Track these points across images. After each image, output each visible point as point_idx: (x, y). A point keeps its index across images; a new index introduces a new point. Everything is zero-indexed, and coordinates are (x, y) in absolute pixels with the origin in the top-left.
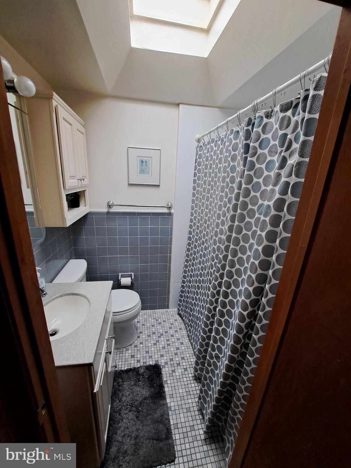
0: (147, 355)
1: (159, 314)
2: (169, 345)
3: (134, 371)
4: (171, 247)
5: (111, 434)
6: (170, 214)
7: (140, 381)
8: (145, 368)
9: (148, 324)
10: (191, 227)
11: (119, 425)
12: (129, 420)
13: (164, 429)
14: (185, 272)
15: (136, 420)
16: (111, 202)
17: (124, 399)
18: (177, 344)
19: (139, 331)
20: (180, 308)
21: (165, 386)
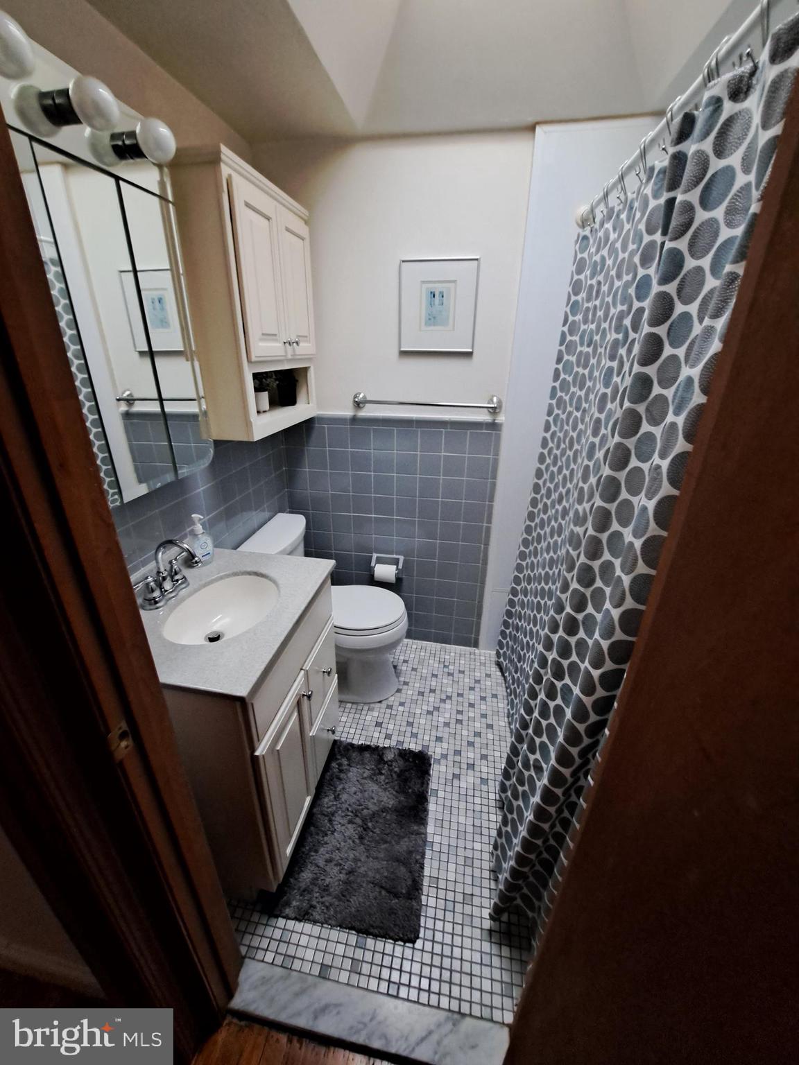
0: (409, 729)
1: (452, 654)
2: (459, 722)
3: (377, 751)
4: (491, 508)
5: (307, 848)
6: (494, 426)
7: (381, 774)
8: (396, 754)
9: (425, 671)
10: (542, 459)
11: (326, 838)
12: (345, 837)
13: (409, 878)
14: (519, 568)
15: (357, 841)
16: (361, 396)
17: (344, 797)
18: (477, 725)
19: (402, 679)
20: (501, 652)
21: (432, 799)
